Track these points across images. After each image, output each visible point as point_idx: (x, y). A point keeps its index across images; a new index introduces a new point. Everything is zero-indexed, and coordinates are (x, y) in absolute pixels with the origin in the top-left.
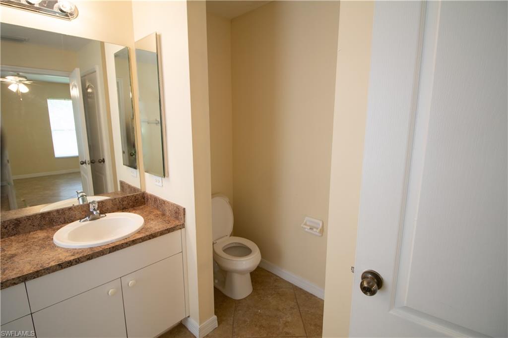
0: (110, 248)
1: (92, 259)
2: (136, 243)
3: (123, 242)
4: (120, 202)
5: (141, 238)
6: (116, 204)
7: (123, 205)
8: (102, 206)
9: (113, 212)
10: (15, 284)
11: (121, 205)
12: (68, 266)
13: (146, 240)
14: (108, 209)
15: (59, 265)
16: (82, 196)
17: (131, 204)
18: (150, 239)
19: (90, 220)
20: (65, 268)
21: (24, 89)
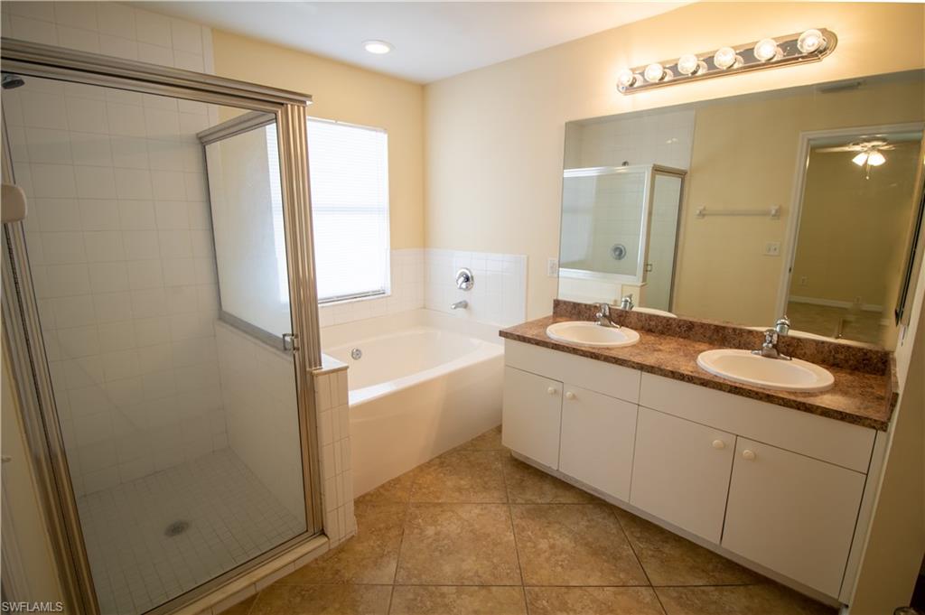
0: (731, 386)
1: (706, 386)
2: (772, 402)
3: (755, 389)
4: (831, 352)
5: (783, 399)
6: (822, 352)
7: (835, 358)
8: (797, 346)
9: (813, 362)
10: (633, 367)
11: (832, 358)
12: (678, 379)
13: (791, 407)
14: (805, 353)
15: (672, 372)
16: (783, 324)
17: (851, 362)
18: (799, 409)
19: (763, 356)
20: (676, 379)
21: (877, 160)
